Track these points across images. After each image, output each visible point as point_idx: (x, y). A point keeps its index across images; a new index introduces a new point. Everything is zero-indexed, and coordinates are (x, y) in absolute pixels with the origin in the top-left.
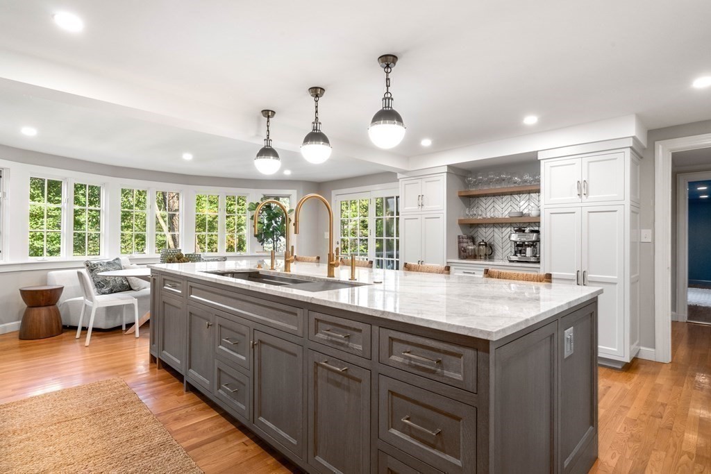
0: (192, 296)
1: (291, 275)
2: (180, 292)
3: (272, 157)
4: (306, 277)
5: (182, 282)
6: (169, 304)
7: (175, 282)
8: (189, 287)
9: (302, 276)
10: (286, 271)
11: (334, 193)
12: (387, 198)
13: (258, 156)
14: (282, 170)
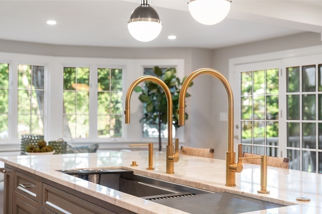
0: (48, 203)
1: (175, 179)
2: (35, 195)
3: (150, 19)
4: (196, 183)
5: (37, 183)
6: (24, 210)
7: (29, 181)
8: (44, 190)
9: (190, 182)
10: (168, 172)
11: (232, 62)
12: (304, 68)
13: (132, 17)
14: (164, 33)
